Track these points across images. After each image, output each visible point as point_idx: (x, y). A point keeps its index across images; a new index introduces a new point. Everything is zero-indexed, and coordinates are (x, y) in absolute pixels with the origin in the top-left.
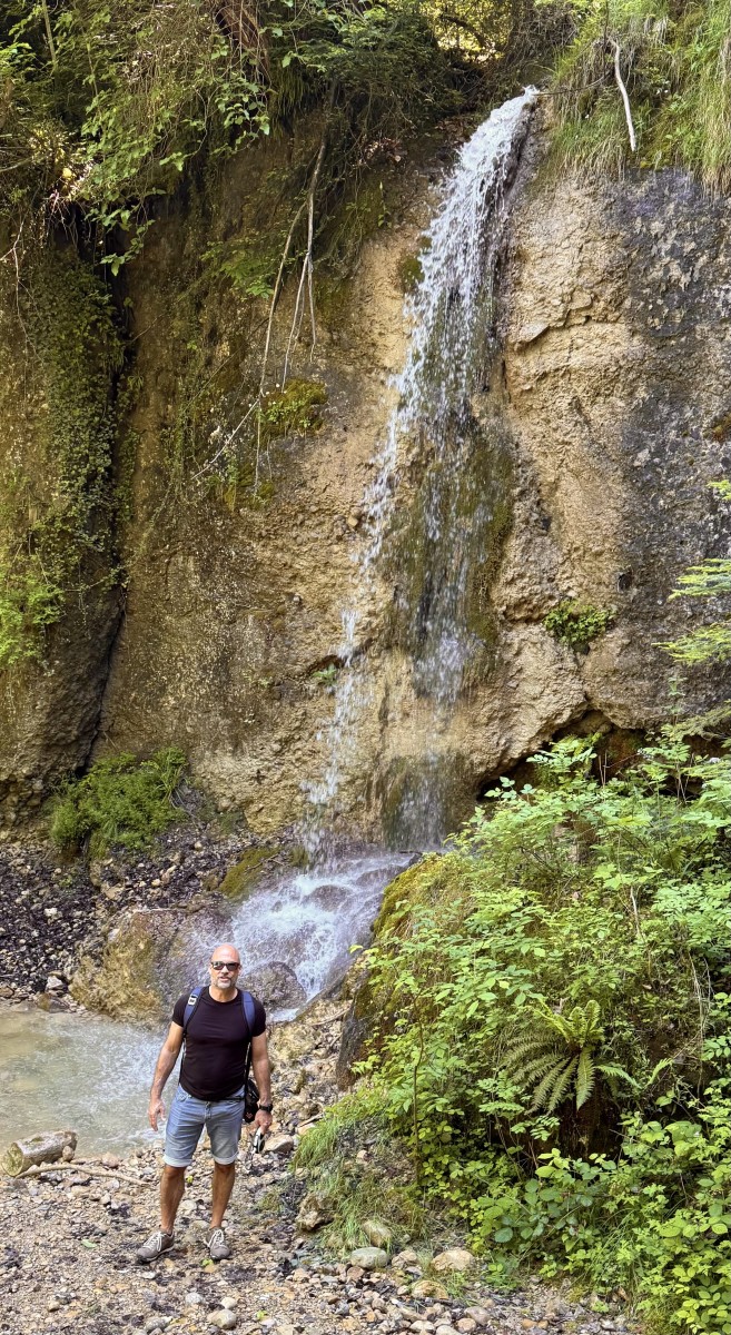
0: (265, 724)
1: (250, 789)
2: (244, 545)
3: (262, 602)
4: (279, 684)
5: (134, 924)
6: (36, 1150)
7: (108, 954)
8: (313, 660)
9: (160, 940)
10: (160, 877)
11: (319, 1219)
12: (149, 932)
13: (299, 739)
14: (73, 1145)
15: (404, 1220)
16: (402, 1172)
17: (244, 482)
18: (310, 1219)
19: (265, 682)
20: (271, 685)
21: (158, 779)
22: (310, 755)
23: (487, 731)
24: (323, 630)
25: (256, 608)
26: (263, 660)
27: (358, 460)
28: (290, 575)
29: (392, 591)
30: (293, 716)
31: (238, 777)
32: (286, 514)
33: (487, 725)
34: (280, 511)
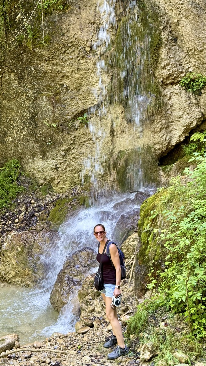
0: (56, 144)
1: (53, 174)
2: (38, 65)
3: (49, 89)
4: (61, 125)
5: (13, 240)
6: (3, 345)
7: (3, 255)
8: (76, 113)
10: (18, 218)
11: (151, 355)
12: (22, 242)
13: (73, 149)
14: (18, 340)
15: (192, 350)
16: (183, 329)
17: (35, 37)
18: (147, 355)
19: (54, 125)
20: (58, 126)
21: (10, 174)
23: (160, 134)
24: (79, 99)
25: (46, 92)
26: (53, 115)
27: (88, 21)
28: (61, 76)
29: (110, 77)
30: (69, 139)
31: (46, 169)
32: (56, 49)
33: (160, 132)
34: (54, 48)
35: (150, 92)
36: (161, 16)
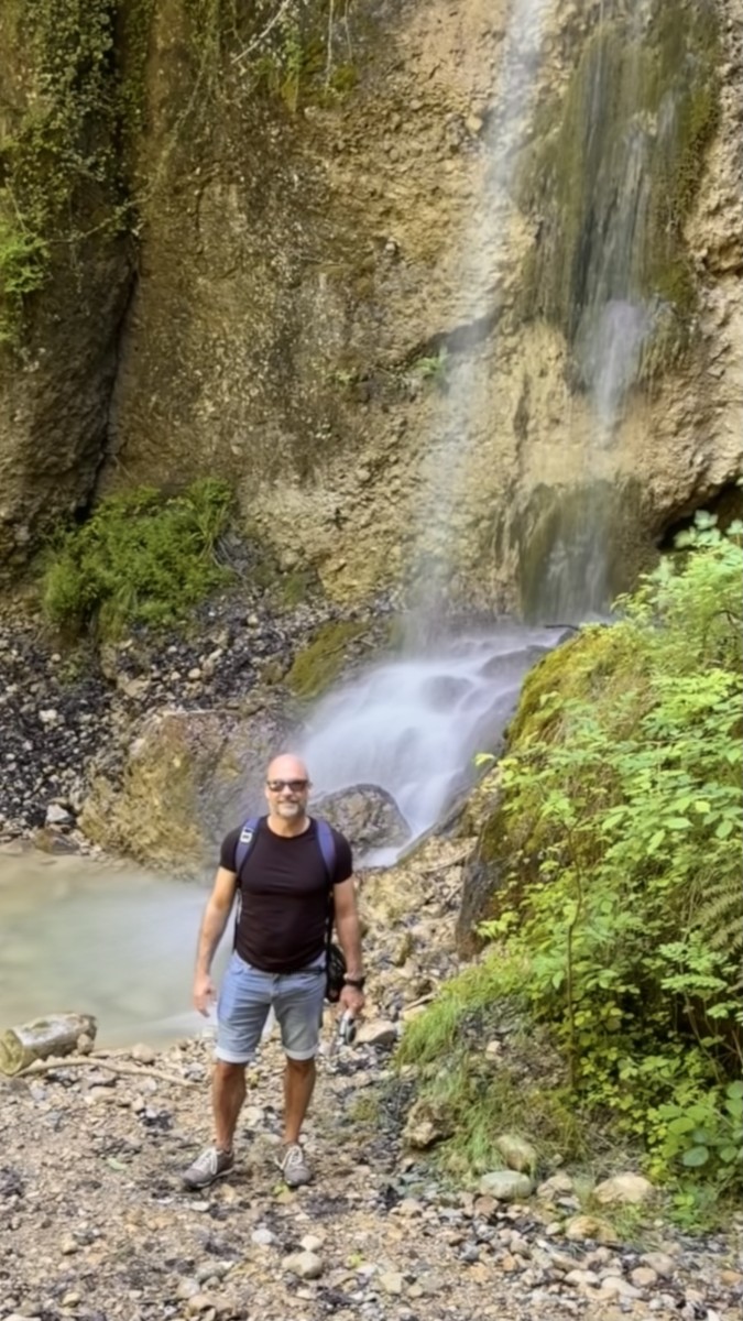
0: (345, 439)
1: (326, 537)
2: (311, 163)
3: (340, 252)
4: (366, 379)
5: (165, 732)
6: (41, 1040)
7: (131, 774)
8: (416, 341)
9: (203, 753)
10: (200, 666)
11: (435, 1133)
12: (187, 743)
13: (396, 462)
14: (91, 1033)
15: (554, 1134)
16: (550, 1071)
17: (310, 66)
18: (423, 1132)
19: (345, 377)
20: (355, 380)
21: (194, 524)
22: (412, 486)
23: (675, 444)
24: (430, 294)
25: (330, 262)
26: (342, 343)
27: (483, 27)
28: (381, 209)
29: (534, 229)
30: (387, 427)
31: (307, 520)
32: (373, 114)
33: (675, 434)
34: (365, 110)
35: (657, 295)
36: (729, 30)
